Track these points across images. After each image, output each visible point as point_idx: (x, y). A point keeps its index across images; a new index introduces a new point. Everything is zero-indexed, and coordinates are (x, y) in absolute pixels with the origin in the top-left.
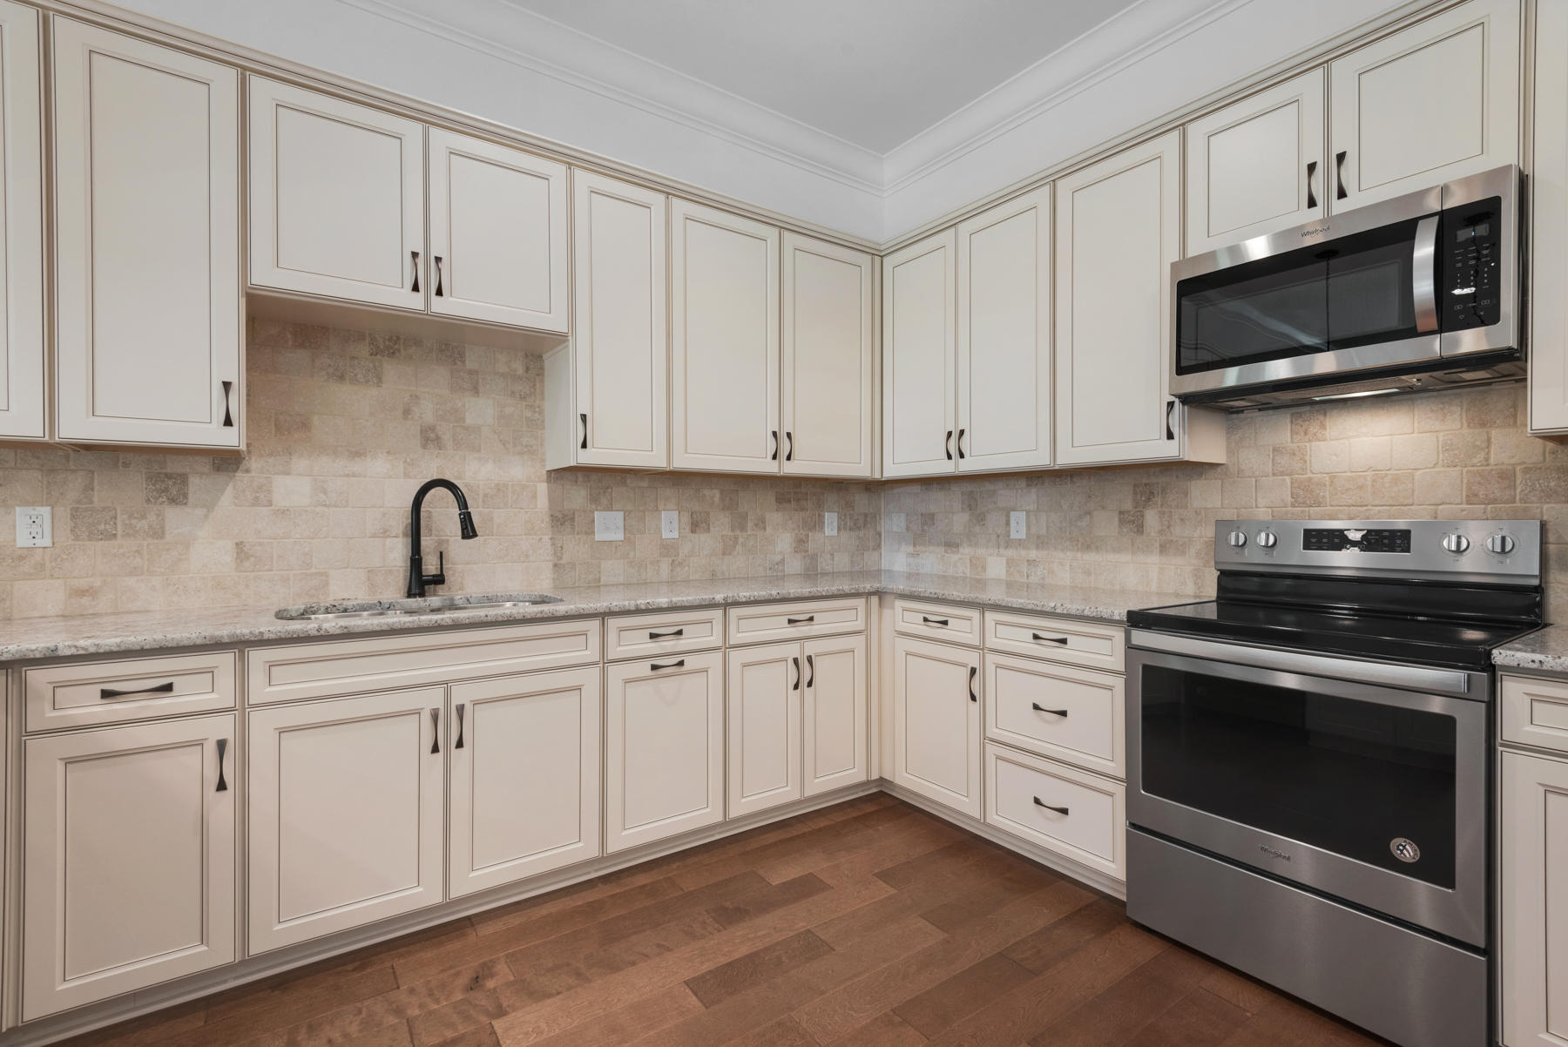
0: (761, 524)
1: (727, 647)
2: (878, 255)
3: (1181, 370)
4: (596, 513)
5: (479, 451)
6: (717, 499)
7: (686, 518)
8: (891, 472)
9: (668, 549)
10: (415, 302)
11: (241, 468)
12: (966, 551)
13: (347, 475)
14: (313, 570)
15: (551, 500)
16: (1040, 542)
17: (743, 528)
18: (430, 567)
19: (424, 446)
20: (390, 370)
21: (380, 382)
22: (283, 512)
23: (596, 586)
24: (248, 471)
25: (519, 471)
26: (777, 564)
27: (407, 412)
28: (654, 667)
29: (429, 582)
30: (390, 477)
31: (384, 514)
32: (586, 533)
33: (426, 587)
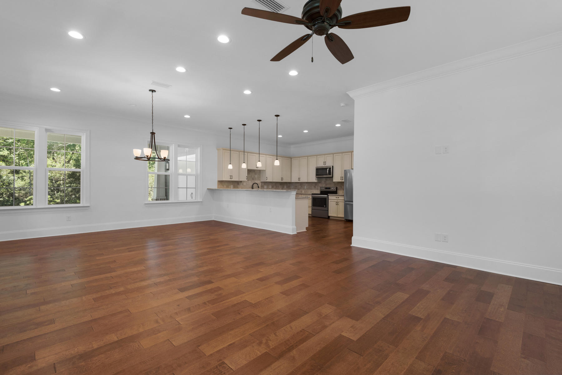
2: (291, 158)
3: (317, 175)
4: (266, 185)
6: (274, 184)
8: (292, 181)
12: (300, 190)
16: (307, 189)
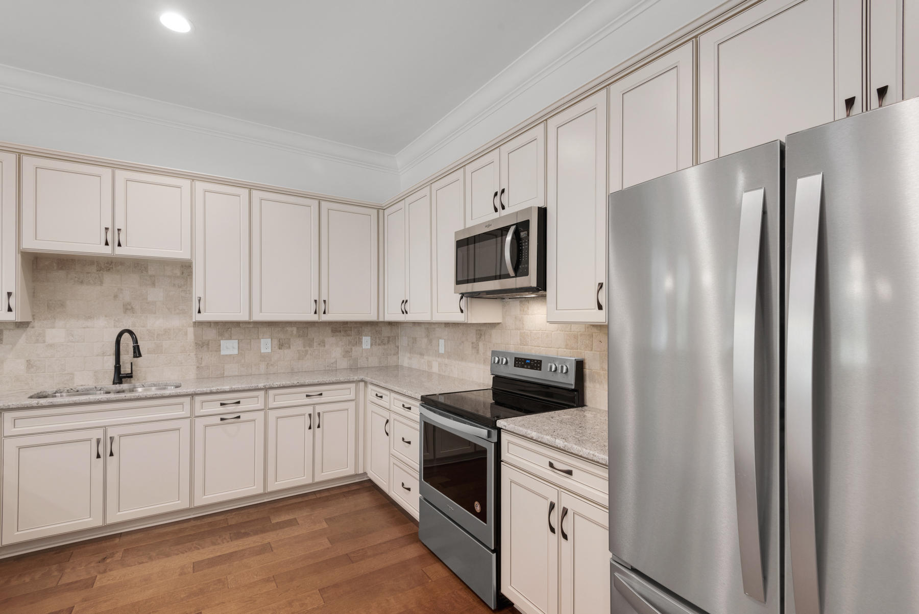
0: (322, 343)
1: (266, 409)
2: (381, 209)
3: (458, 282)
4: (222, 341)
5: (155, 313)
6: (295, 332)
7: (276, 342)
8: (388, 318)
9: (264, 357)
10: (107, 251)
11: (30, 326)
12: (426, 357)
13: (84, 328)
14: (66, 372)
15: (195, 335)
16: (449, 355)
17: (311, 346)
18: (126, 369)
19: (125, 312)
20: (108, 278)
21: (101, 283)
22: (51, 346)
23: (222, 376)
24: (33, 327)
25: (176, 322)
26: (332, 363)
27: (116, 297)
28: (222, 419)
29: (125, 377)
30: (106, 328)
31: (104, 345)
32: (216, 351)
33: (123, 380)
